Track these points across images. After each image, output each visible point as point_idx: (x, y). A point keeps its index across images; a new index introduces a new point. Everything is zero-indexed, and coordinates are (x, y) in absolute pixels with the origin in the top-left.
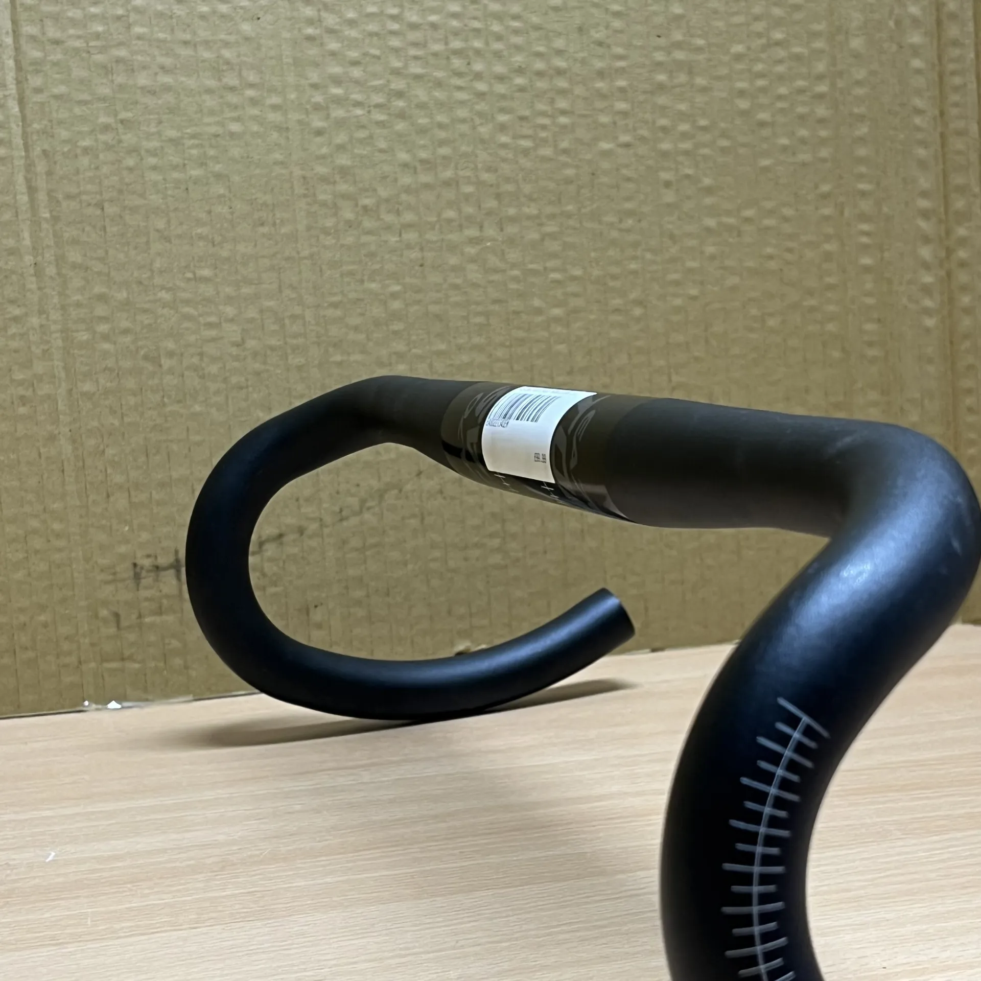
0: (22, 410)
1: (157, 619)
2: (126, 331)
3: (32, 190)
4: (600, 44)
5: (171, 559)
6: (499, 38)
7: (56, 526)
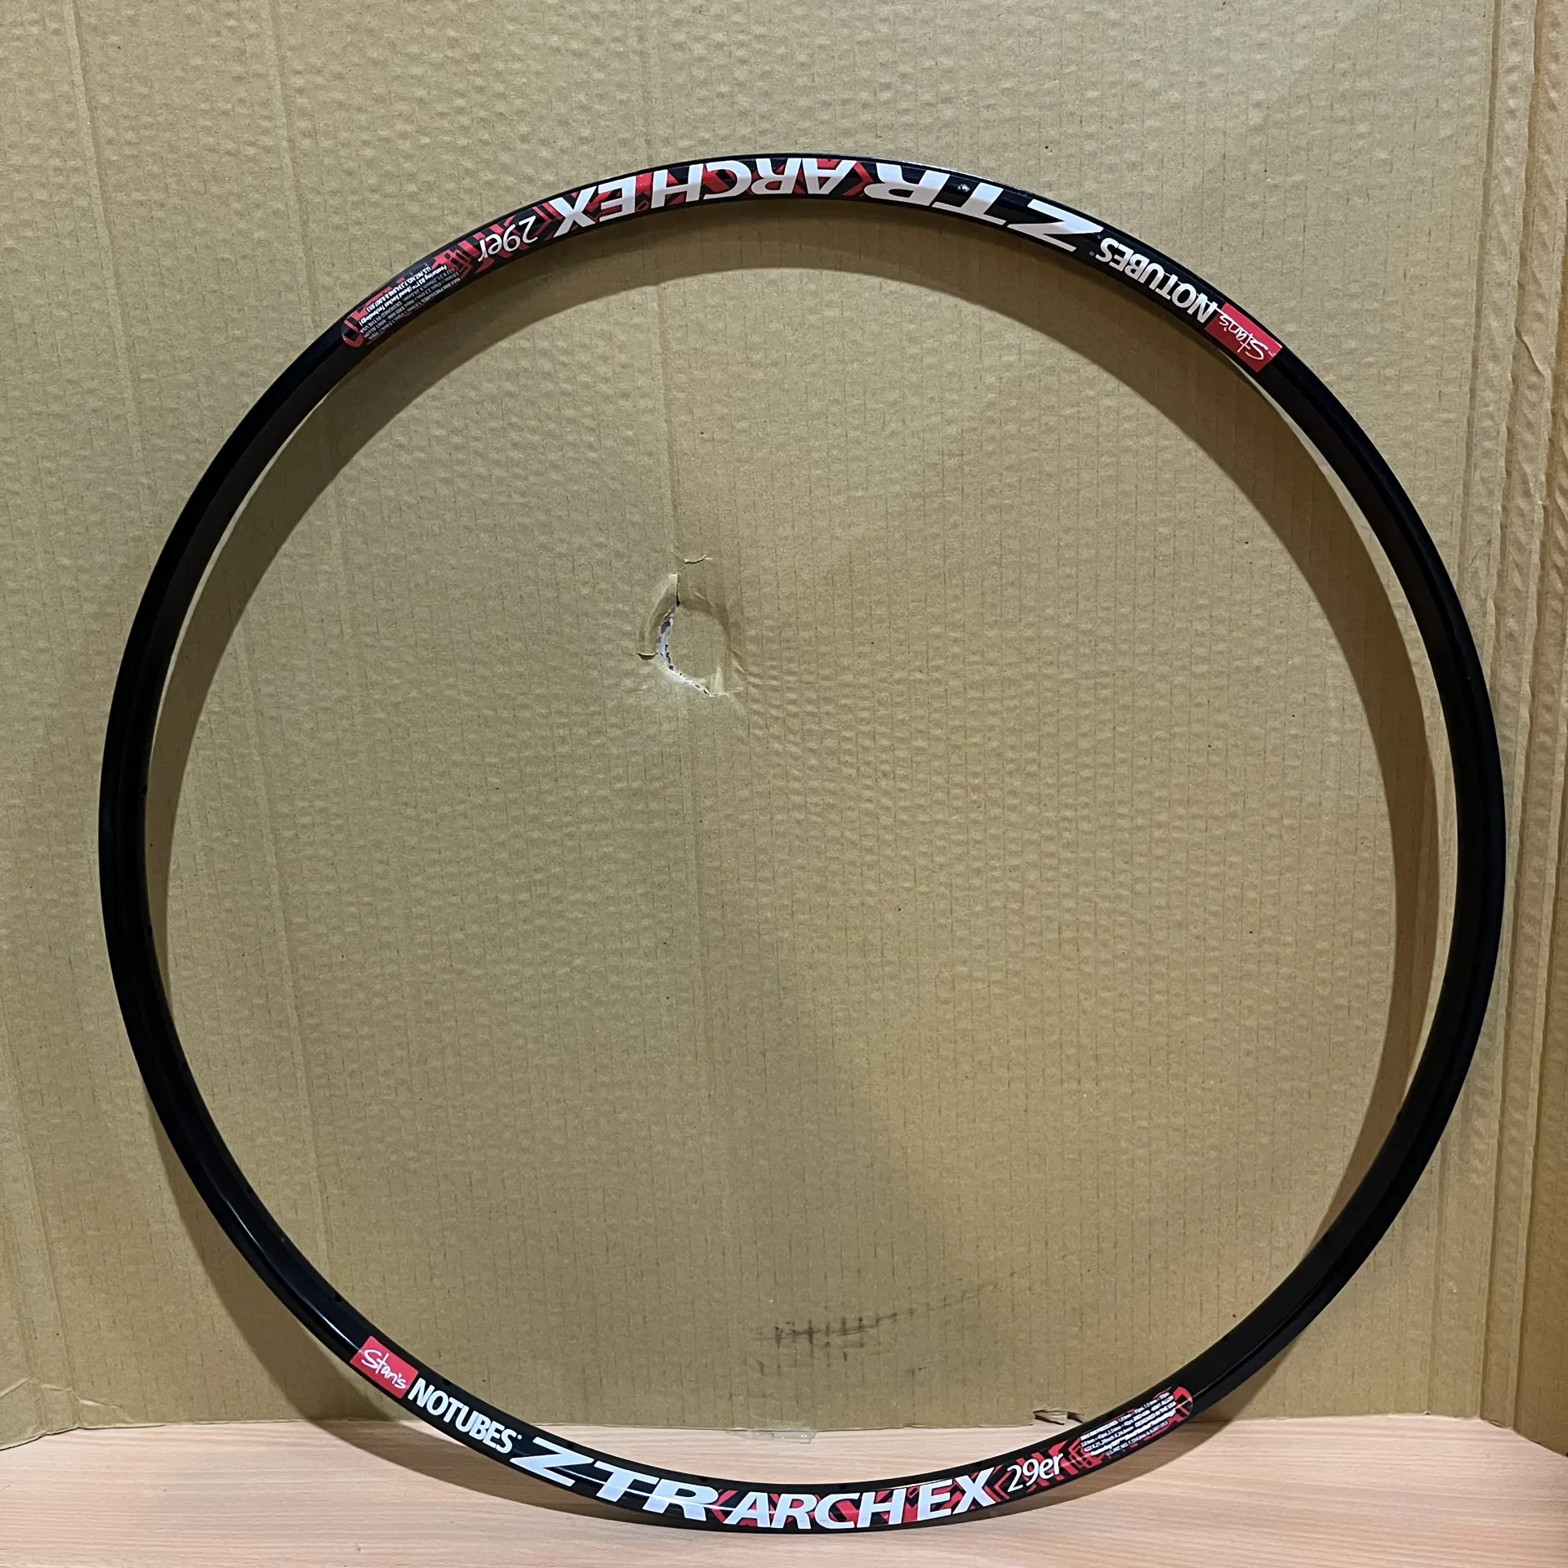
0: (694, 1206)
1: (793, 1370)
3: (710, 1040)
4: (1197, 938)
5: (806, 1327)
6: (1107, 930)
7: (717, 1295)
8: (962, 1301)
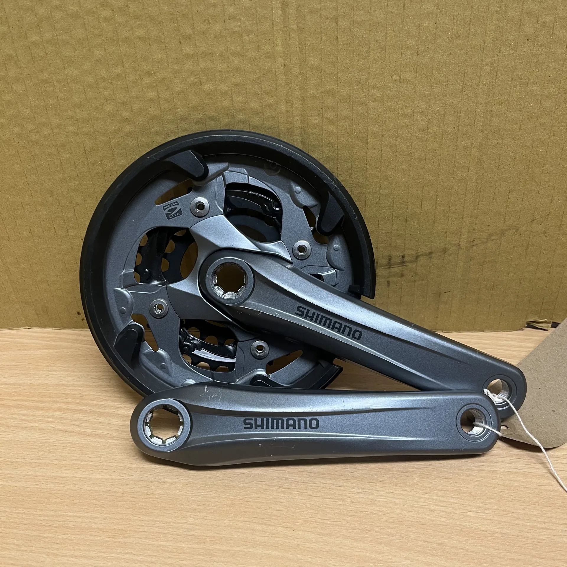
2: (346, 118)
8: (487, 242)
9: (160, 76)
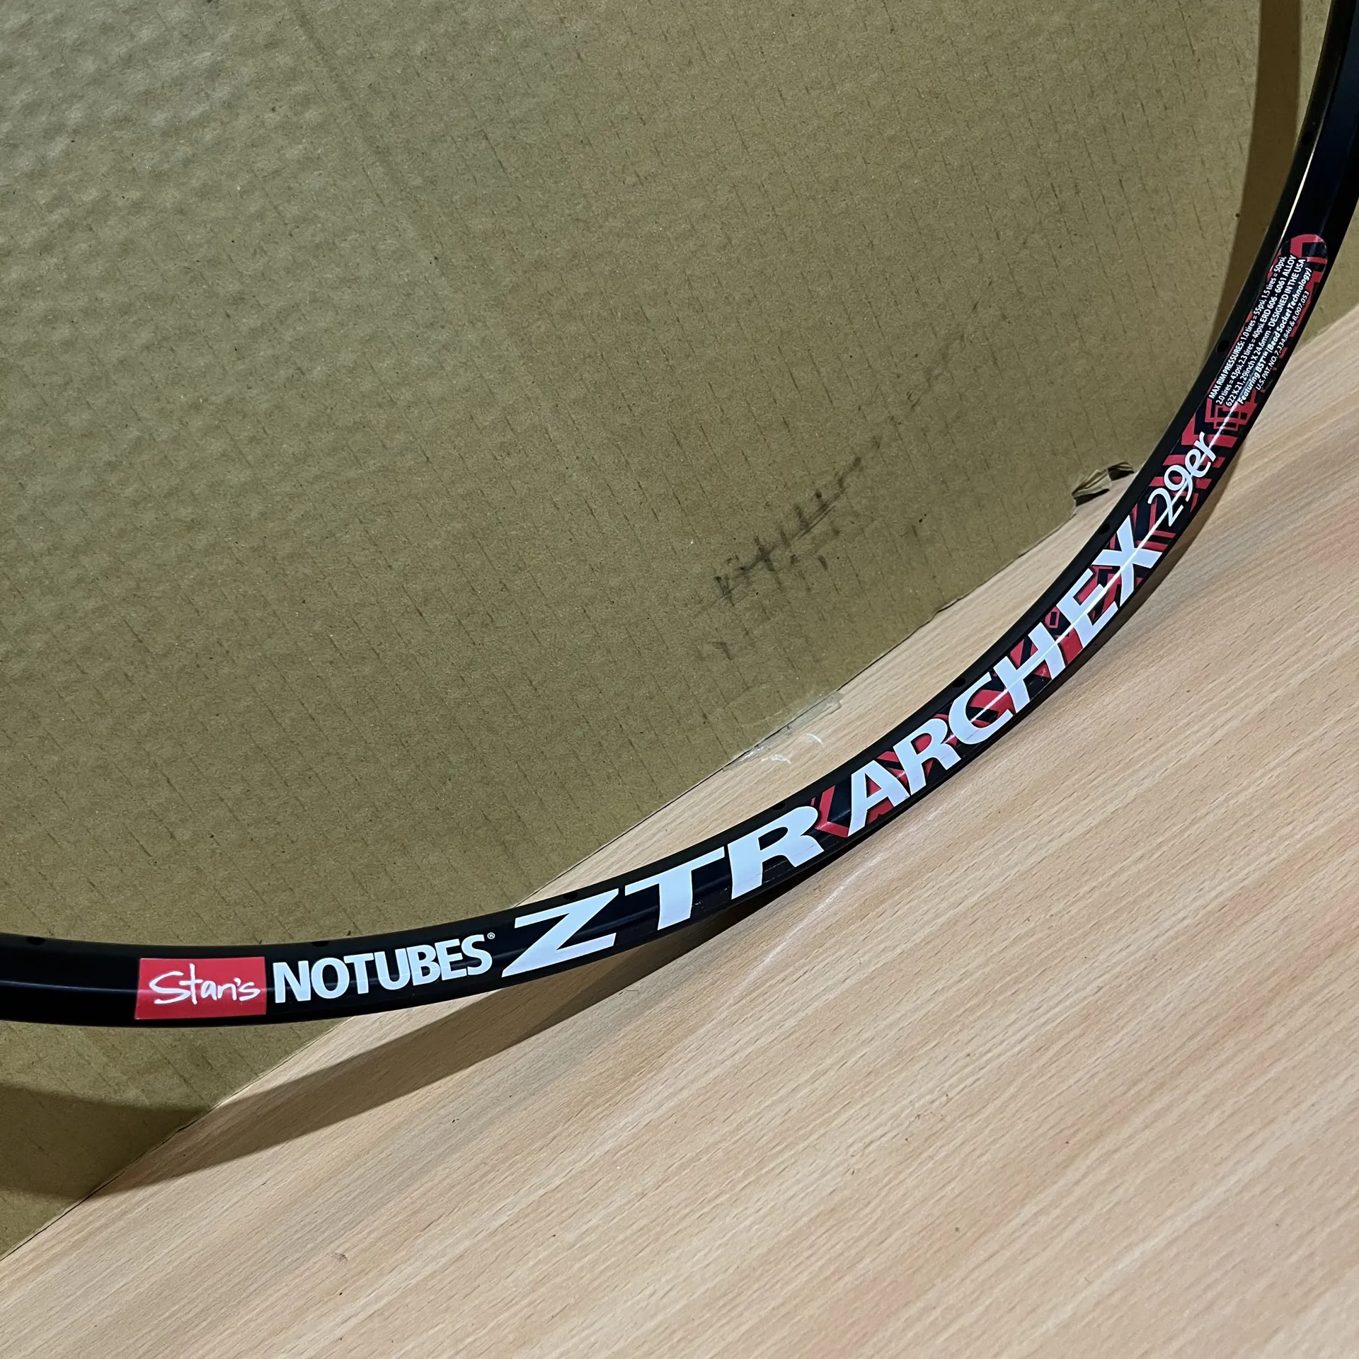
0: (510, 462)
1: (767, 625)
2: (588, 295)
5: (755, 551)
8: (930, 386)
9: (218, 400)
